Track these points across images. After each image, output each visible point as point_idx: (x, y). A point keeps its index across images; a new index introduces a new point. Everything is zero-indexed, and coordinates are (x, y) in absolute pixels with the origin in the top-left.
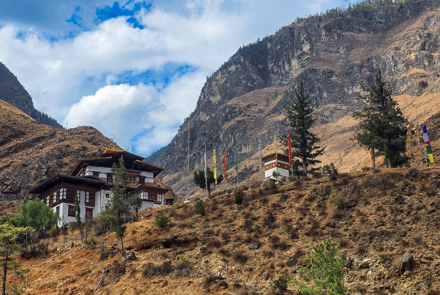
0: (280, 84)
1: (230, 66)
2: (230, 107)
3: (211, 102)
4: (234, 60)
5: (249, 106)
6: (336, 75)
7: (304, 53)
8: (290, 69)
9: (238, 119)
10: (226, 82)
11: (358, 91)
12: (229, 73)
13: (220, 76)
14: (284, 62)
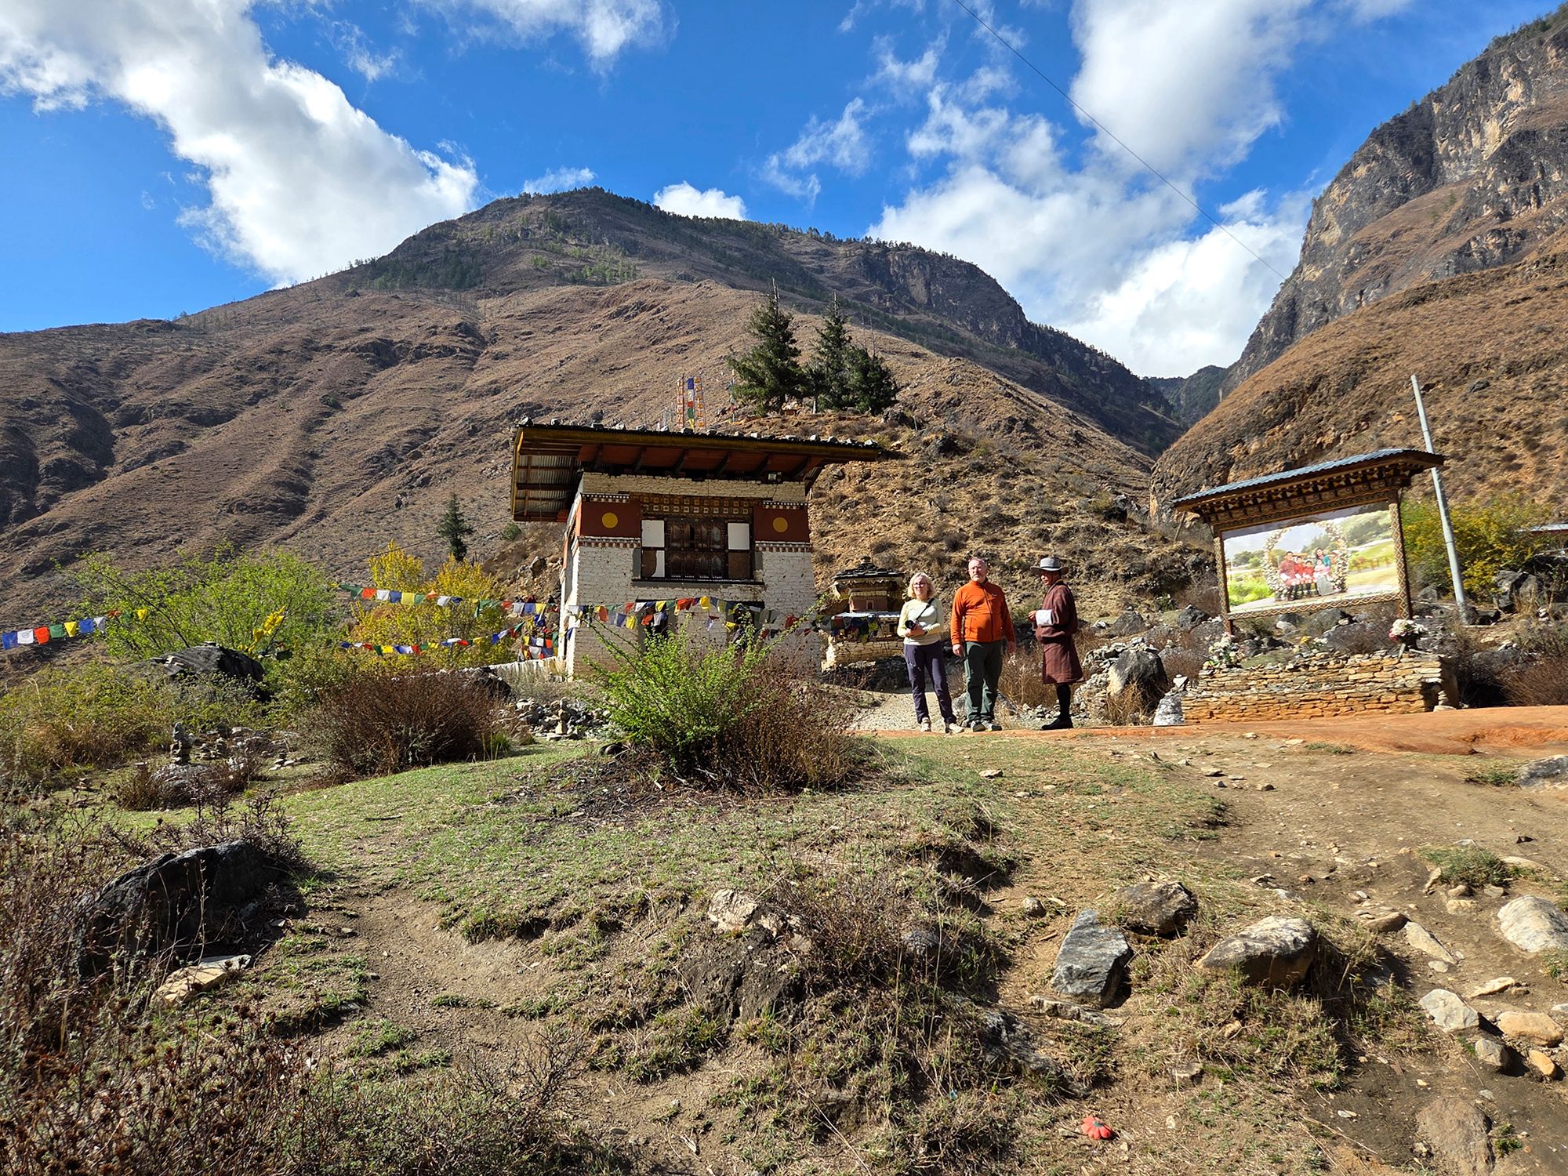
0: (1465, 178)
1: (1356, 168)
2: (1359, 244)
3: (1323, 243)
4: (1362, 156)
5: (1395, 235)
7: (1510, 105)
8: (1483, 145)
9: (1374, 263)
12: (1354, 181)
13: (1337, 191)
14: (1468, 132)
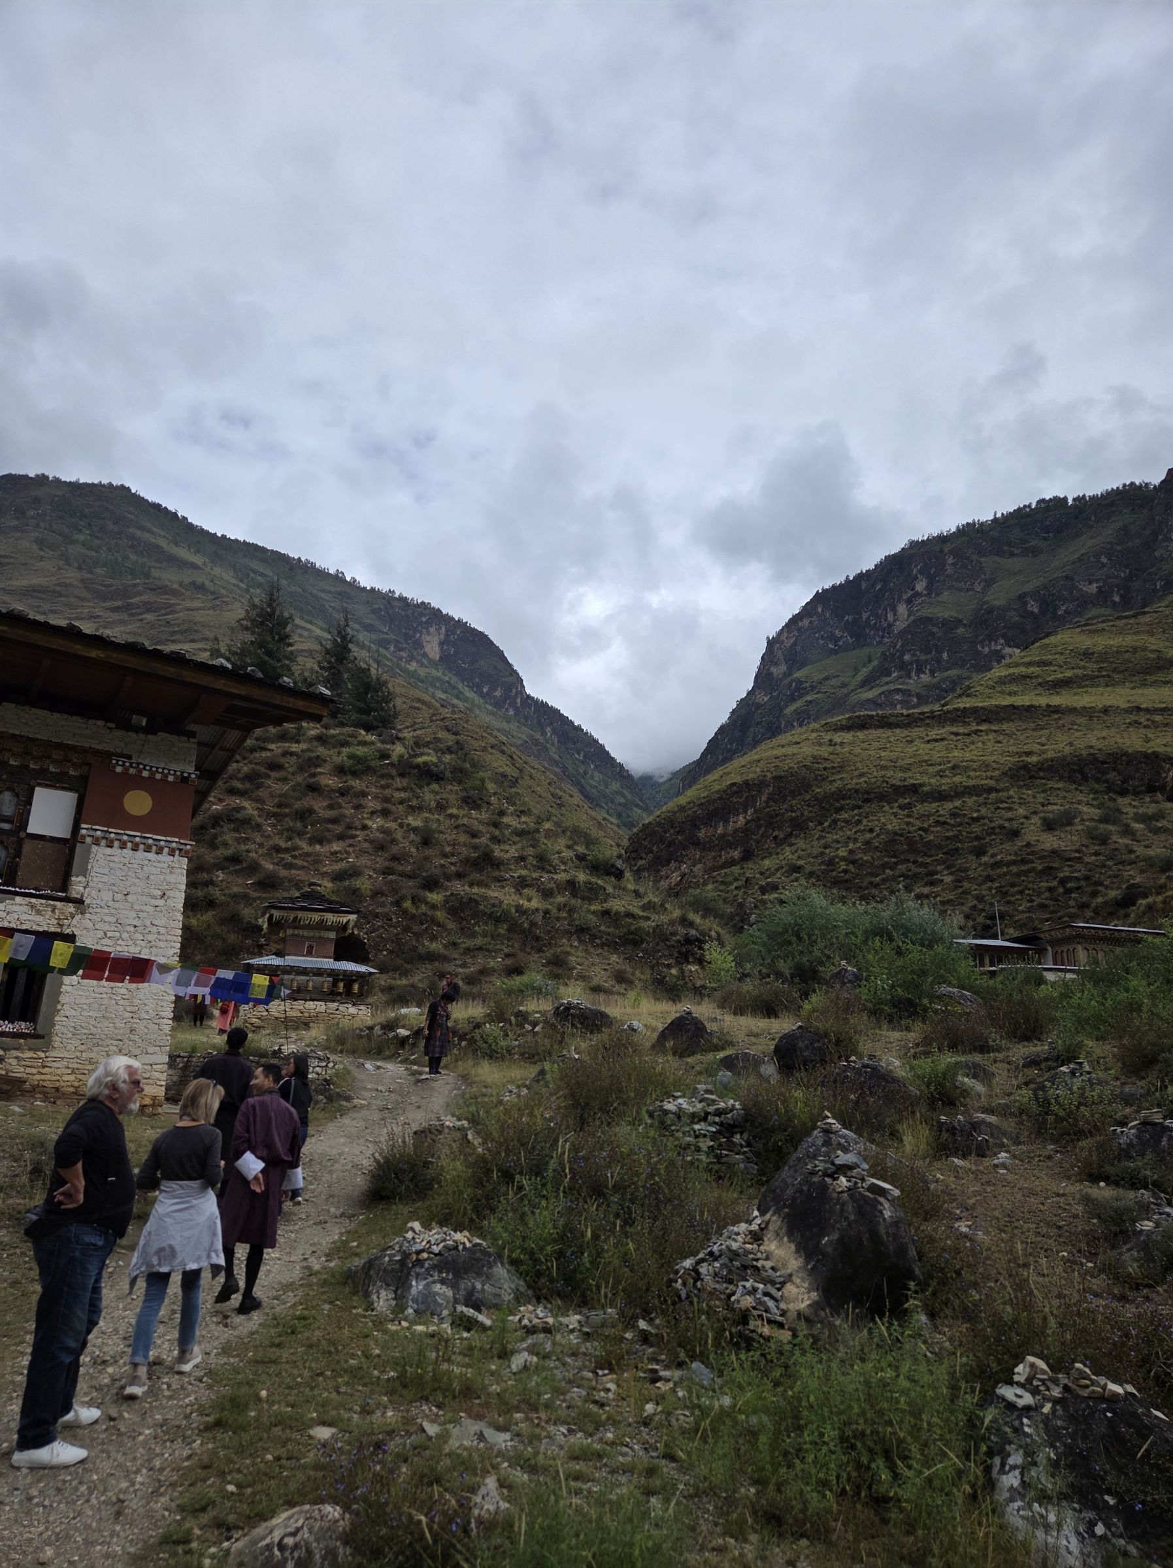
0: (879, 644)
1: (801, 619)
2: (799, 682)
3: (773, 674)
4: (808, 610)
5: (827, 678)
6: (965, 625)
7: (917, 595)
8: (895, 620)
9: (809, 698)
10: (795, 644)
12: (799, 630)
13: (785, 635)
14: (885, 609)
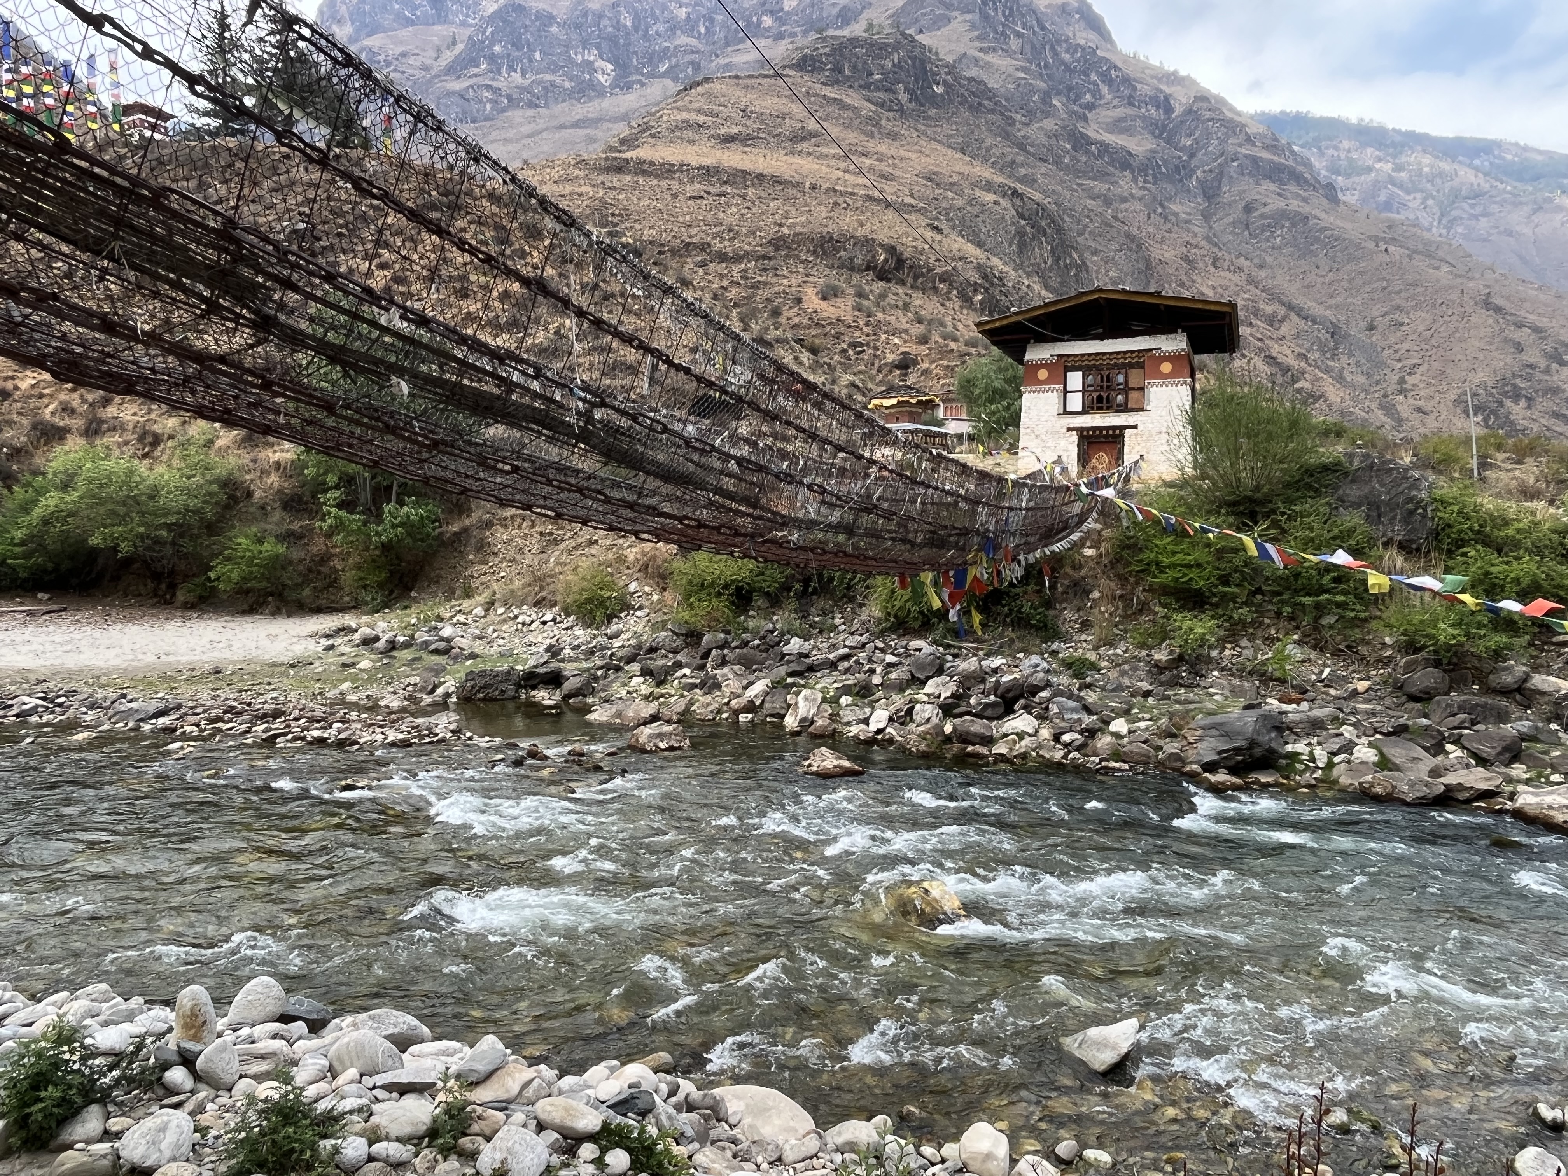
0: (463, 24)
6: (559, 24)
11: (592, 58)
